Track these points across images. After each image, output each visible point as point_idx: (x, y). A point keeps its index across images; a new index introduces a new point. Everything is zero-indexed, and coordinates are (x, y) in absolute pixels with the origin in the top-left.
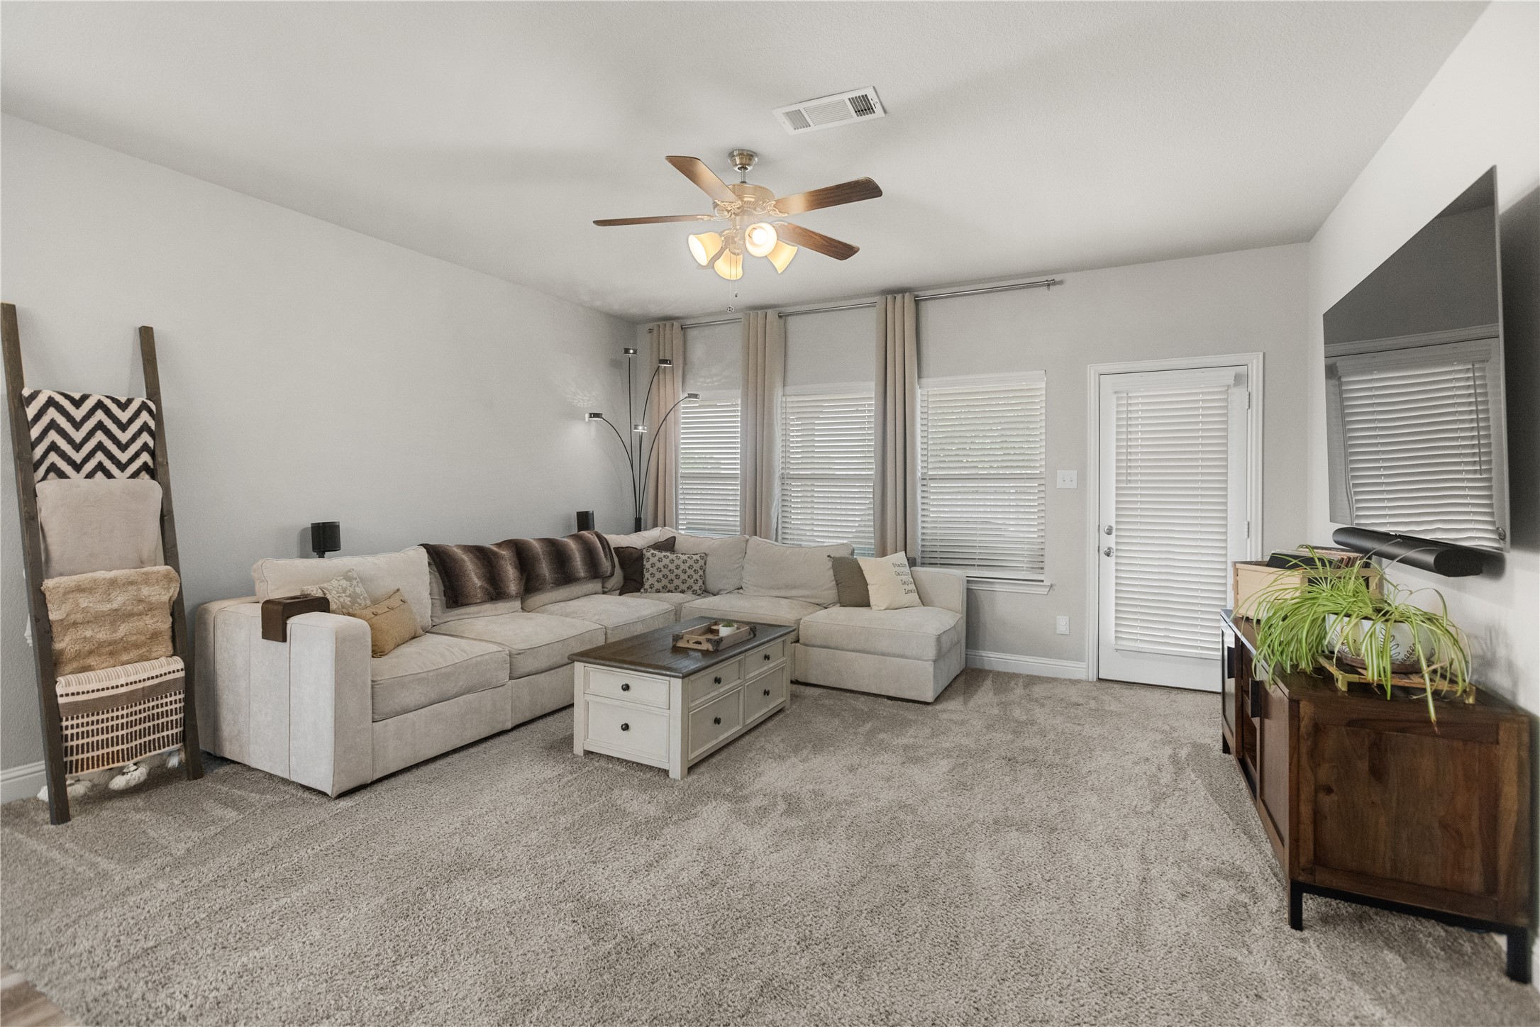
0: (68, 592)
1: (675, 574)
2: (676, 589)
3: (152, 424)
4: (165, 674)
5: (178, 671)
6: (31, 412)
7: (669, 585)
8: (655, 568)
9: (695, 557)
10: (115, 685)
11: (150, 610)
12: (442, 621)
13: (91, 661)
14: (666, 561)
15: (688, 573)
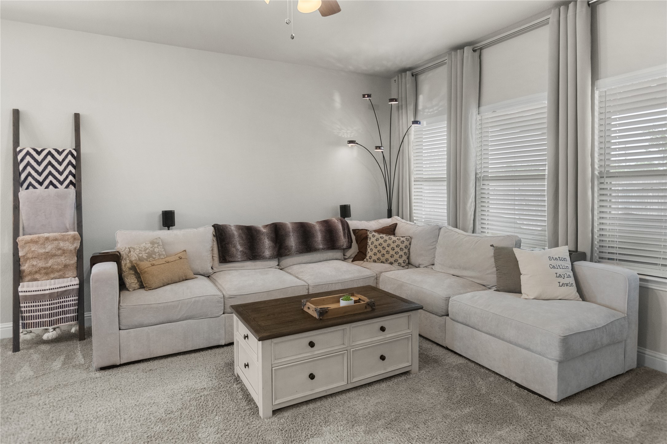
0: (27, 242)
1: (386, 250)
2: (386, 261)
3: (74, 162)
4: (68, 286)
5: (75, 285)
6: (20, 157)
7: (381, 258)
8: (374, 245)
9: (402, 239)
10: (44, 289)
11: (64, 253)
12: (218, 270)
13: (37, 276)
14: (381, 241)
15: (396, 251)
